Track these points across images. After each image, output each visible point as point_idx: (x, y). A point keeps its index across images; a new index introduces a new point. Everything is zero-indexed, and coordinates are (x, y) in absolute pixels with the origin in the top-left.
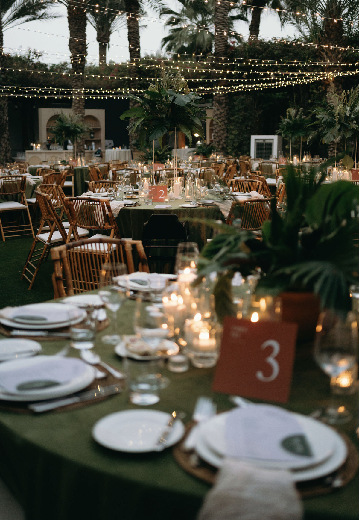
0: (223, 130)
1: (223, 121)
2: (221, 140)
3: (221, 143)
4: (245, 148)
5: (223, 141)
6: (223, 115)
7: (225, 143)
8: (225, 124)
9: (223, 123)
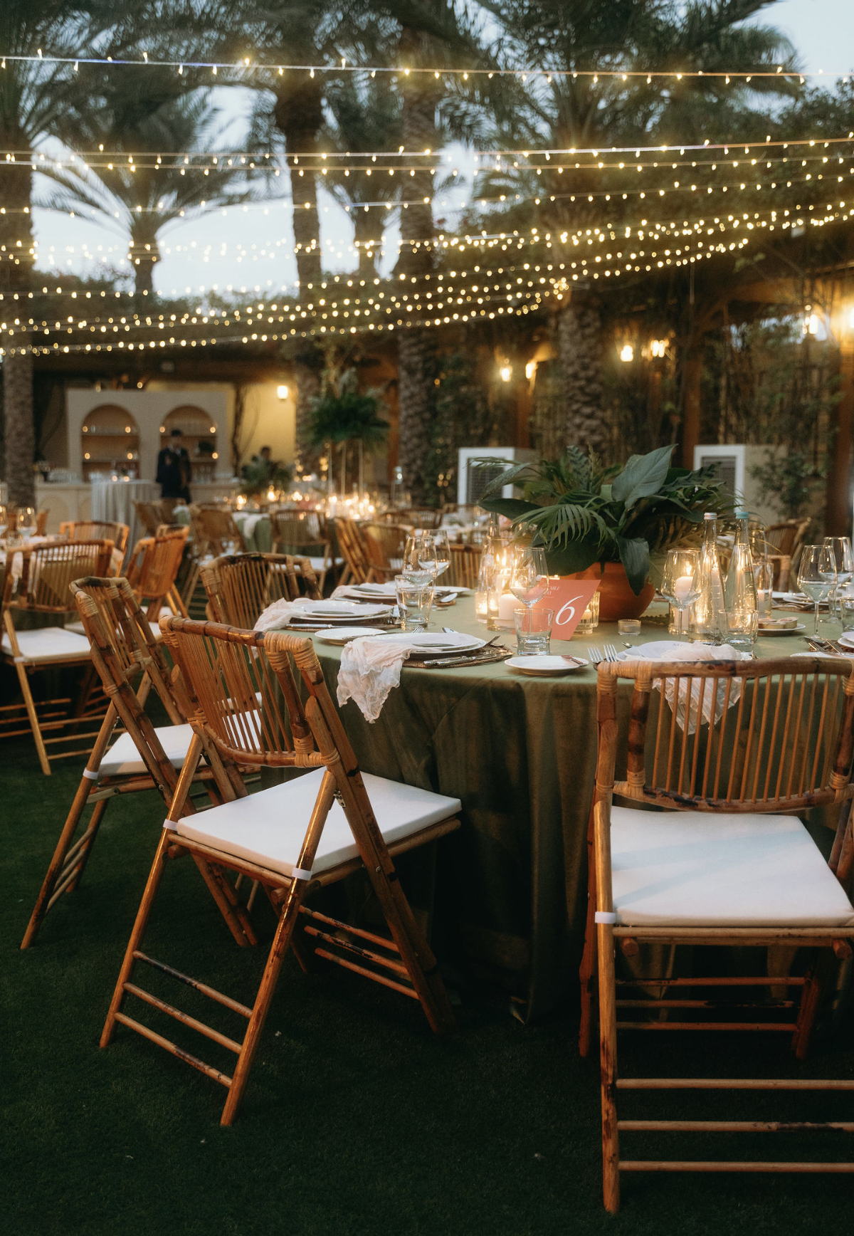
0: (420, 436)
1: (417, 414)
2: (414, 461)
3: (414, 468)
4: (450, 461)
5: (419, 462)
6: (417, 399)
7: (422, 467)
8: (423, 421)
9: (417, 420)
